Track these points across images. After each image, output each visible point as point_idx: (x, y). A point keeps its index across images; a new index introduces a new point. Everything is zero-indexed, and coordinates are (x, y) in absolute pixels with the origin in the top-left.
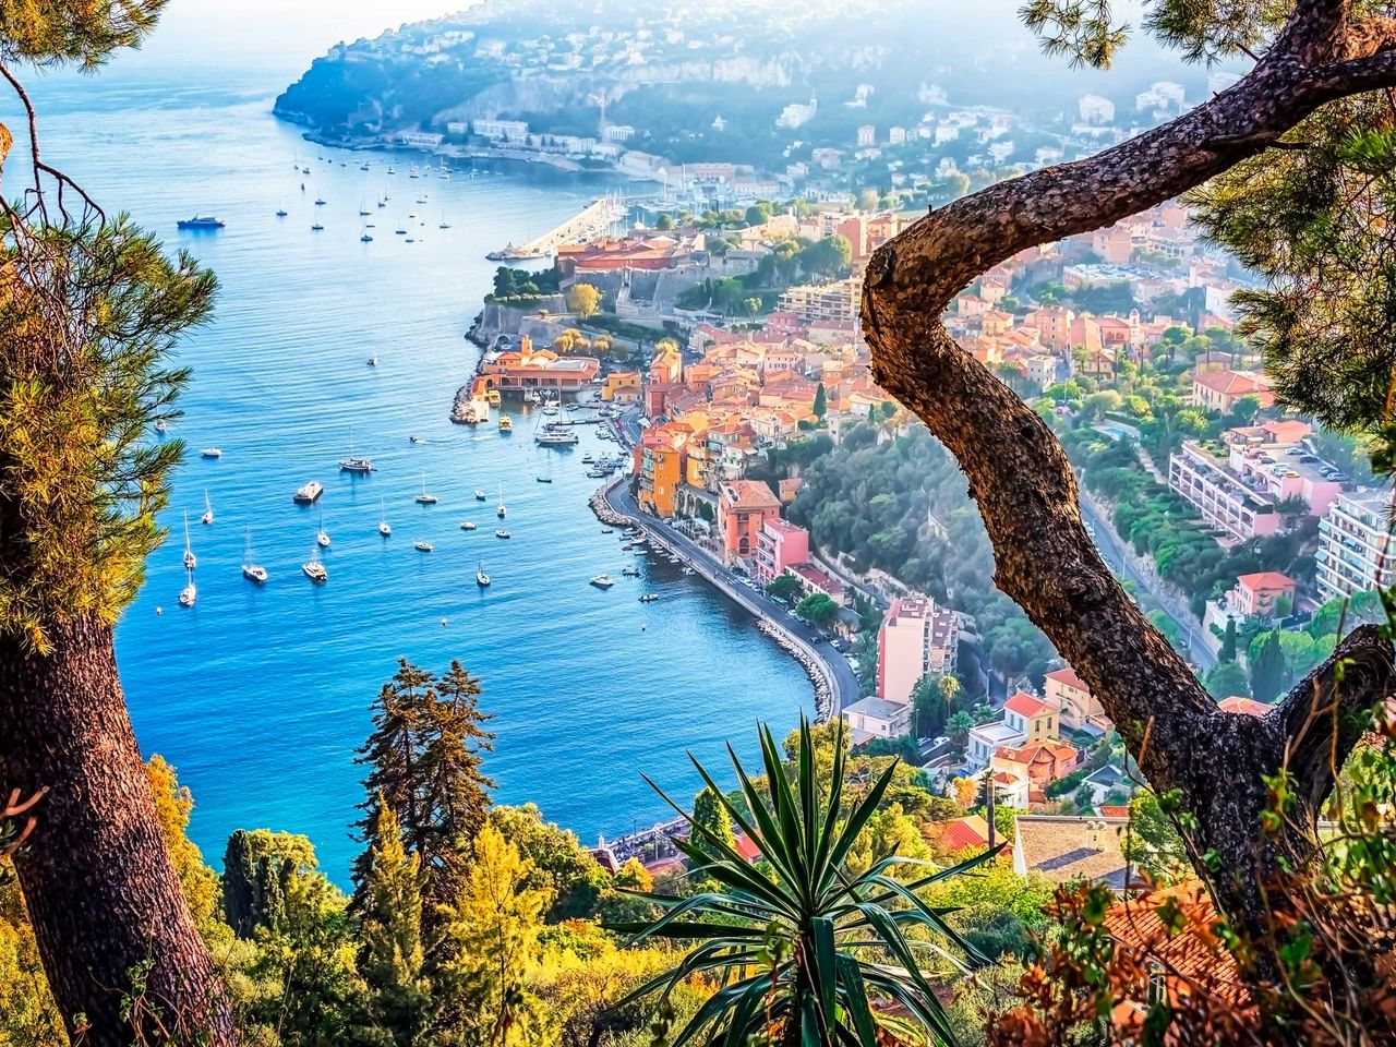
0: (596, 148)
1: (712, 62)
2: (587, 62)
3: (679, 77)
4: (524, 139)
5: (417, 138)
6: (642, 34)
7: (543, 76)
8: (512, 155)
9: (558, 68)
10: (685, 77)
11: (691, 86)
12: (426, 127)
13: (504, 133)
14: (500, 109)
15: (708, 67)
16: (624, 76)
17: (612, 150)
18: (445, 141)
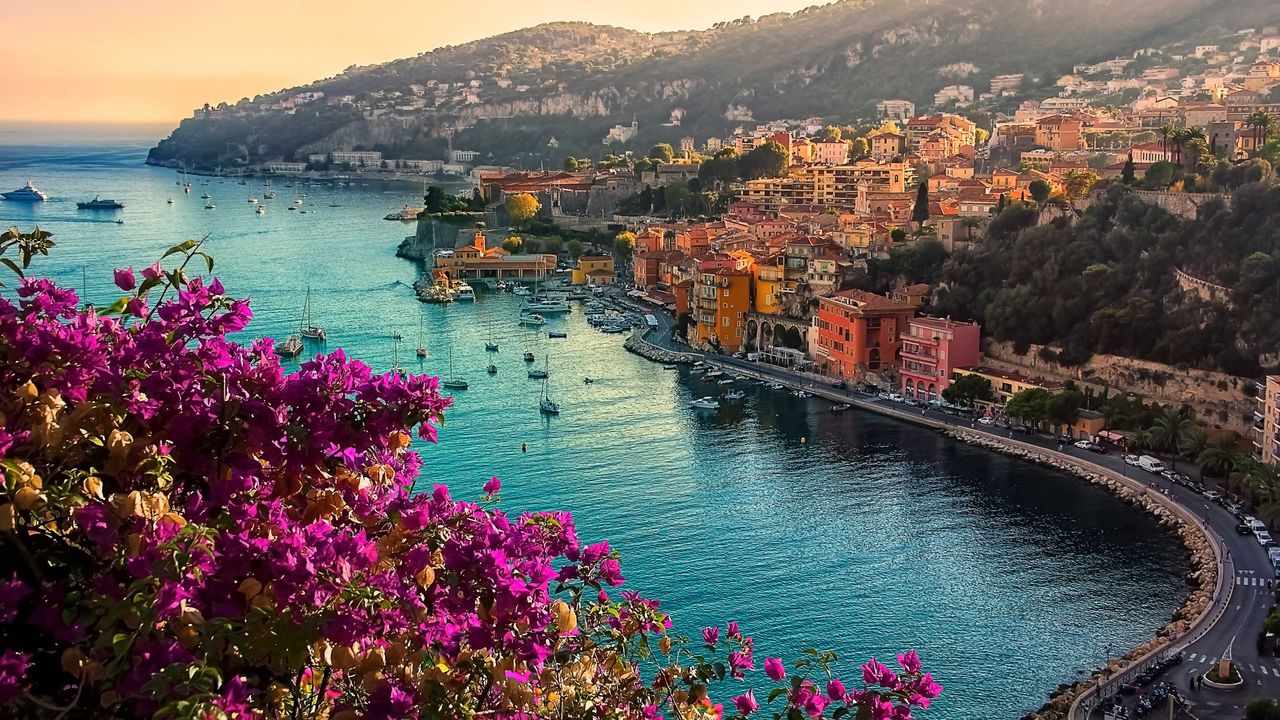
0: (446, 167)
1: (539, 100)
2: (431, 103)
3: (511, 114)
4: (379, 163)
5: (283, 167)
6: (474, 83)
7: (392, 115)
8: (370, 176)
9: (405, 108)
10: (516, 112)
11: (524, 119)
12: (290, 158)
13: (362, 161)
14: (355, 143)
15: (536, 104)
16: (463, 113)
17: (460, 168)
18: (308, 168)
